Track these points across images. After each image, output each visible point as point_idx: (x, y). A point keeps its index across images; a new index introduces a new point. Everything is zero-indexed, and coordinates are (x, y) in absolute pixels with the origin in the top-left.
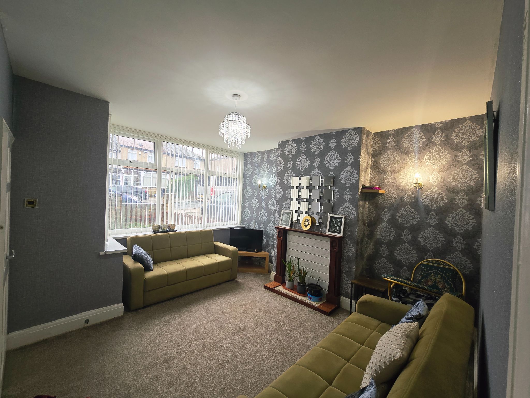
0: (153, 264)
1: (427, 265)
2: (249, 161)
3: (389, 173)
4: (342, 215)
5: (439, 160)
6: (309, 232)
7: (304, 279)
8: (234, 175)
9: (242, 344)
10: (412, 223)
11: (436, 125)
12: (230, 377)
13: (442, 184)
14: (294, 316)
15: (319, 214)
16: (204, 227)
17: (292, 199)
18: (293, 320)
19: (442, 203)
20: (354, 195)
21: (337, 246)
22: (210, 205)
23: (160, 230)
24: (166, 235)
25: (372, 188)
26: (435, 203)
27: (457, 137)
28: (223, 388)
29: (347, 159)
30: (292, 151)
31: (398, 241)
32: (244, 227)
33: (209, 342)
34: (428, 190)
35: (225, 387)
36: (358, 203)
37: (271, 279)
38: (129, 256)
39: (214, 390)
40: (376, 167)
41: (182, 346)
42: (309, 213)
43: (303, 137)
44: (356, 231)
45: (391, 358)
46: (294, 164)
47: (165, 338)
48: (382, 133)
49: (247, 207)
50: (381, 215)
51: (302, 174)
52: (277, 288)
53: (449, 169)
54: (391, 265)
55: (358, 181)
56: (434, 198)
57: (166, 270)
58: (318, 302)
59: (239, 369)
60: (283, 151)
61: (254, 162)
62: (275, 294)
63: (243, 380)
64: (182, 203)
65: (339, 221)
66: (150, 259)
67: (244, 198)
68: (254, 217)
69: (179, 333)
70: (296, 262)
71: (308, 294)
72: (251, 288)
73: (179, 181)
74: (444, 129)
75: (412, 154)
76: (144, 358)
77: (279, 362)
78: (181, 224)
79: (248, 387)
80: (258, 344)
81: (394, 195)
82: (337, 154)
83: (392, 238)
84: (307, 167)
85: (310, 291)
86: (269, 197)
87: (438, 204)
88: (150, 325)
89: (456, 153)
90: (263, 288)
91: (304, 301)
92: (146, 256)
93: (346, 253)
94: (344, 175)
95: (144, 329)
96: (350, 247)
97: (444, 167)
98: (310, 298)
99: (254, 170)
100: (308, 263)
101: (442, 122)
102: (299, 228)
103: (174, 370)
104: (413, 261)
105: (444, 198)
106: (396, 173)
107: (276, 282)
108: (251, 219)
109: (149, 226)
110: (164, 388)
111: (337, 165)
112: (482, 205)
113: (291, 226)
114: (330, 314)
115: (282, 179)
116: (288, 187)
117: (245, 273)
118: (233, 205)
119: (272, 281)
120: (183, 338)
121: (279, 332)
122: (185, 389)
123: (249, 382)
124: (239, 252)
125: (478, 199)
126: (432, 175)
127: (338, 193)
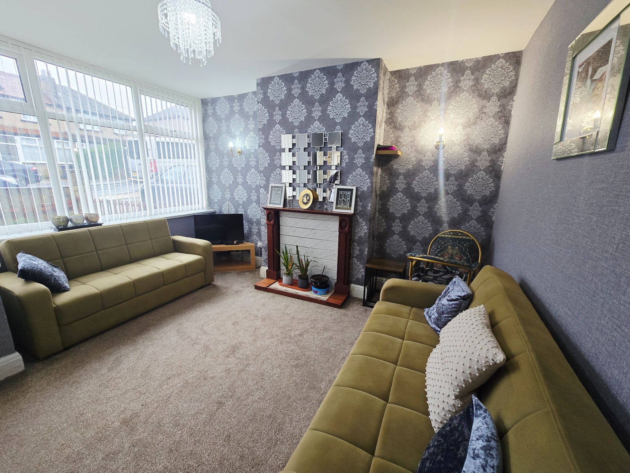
0: (68, 280)
1: (444, 237)
2: (210, 112)
3: (406, 130)
4: (352, 186)
5: (465, 111)
6: (310, 211)
7: (307, 270)
8: (189, 133)
9: (241, 367)
10: (429, 192)
11: (466, 63)
12: (234, 417)
13: (465, 142)
14: (301, 317)
15: (322, 186)
16: (151, 215)
17: (284, 168)
18: (300, 321)
19: (463, 165)
20: (367, 159)
21: (348, 226)
22: (155, 185)
23: (70, 224)
24: (85, 232)
25: (390, 148)
26: (455, 166)
27: (488, 81)
28: (229, 436)
29: (360, 106)
30: (280, 94)
31: (413, 214)
32: (215, 212)
33: (192, 376)
34: (450, 150)
35: (230, 434)
36: (372, 169)
37: (261, 276)
38: (10, 272)
39: (215, 444)
40: (391, 121)
41: (149, 393)
42: (309, 186)
43: (295, 71)
44: (370, 205)
45: (488, 362)
46: (284, 115)
47: (116, 388)
48: (401, 72)
49: (215, 184)
50: (396, 183)
51: (296, 130)
52: (272, 287)
53: (475, 123)
54: (404, 242)
55: (373, 138)
56: (456, 159)
57: (96, 287)
58: (326, 294)
59: (245, 402)
60: (265, 93)
61: (219, 114)
62: (271, 294)
63: (254, 416)
64: (104, 187)
65: (348, 193)
66: (60, 275)
67: (208, 170)
68: (228, 196)
69: (139, 375)
70: (294, 251)
71: (312, 287)
72: (237, 292)
73: (93, 153)
74: (474, 69)
75: (435, 103)
76: (83, 431)
77: (296, 377)
78: (109, 213)
79: (263, 422)
80: (263, 362)
81: (412, 157)
82: (346, 98)
83: (406, 212)
84: (303, 119)
85: (316, 283)
86: (247, 168)
87: (459, 167)
88: (83, 375)
89: (485, 102)
90: (253, 289)
91: (309, 296)
92: (51, 270)
93: (357, 233)
94: (355, 130)
95: (74, 382)
96: (362, 226)
97: (470, 120)
98: (316, 292)
99: (220, 127)
100: (310, 250)
101: (473, 59)
102: (295, 206)
103: (142, 434)
104: (427, 235)
105: (466, 159)
106: (415, 129)
107: (269, 279)
108: (223, 200)
109: (46, 219)
110: (130, 466)
111: (346, 115)
112: (503, 166)
113: (285, 205)
114: (342, 306)
115: (267, 138)
116: (276, 151)
117: (224, 273)
118: (193, 184)
119: (263, 279)
120: (147, 381)
121: (288, 339)
122: (169, 456)
123: (263, 416)
124: (214, 246)
125: (499, 159)
126: (456, 131)
127: (346, 157)
